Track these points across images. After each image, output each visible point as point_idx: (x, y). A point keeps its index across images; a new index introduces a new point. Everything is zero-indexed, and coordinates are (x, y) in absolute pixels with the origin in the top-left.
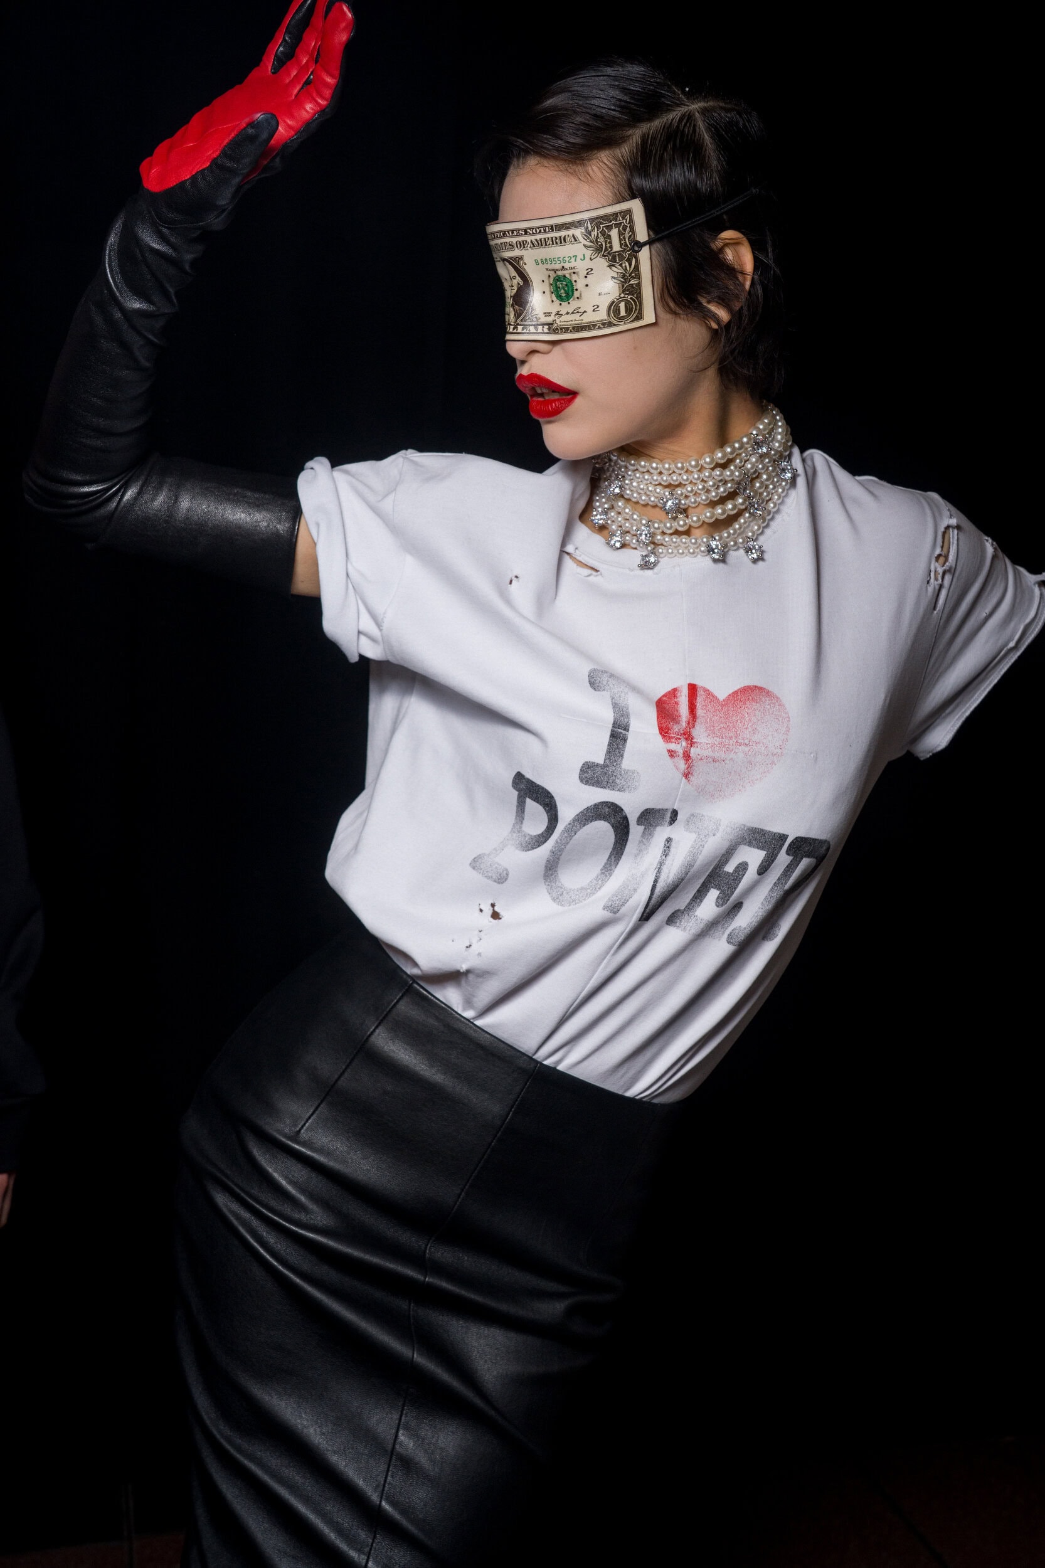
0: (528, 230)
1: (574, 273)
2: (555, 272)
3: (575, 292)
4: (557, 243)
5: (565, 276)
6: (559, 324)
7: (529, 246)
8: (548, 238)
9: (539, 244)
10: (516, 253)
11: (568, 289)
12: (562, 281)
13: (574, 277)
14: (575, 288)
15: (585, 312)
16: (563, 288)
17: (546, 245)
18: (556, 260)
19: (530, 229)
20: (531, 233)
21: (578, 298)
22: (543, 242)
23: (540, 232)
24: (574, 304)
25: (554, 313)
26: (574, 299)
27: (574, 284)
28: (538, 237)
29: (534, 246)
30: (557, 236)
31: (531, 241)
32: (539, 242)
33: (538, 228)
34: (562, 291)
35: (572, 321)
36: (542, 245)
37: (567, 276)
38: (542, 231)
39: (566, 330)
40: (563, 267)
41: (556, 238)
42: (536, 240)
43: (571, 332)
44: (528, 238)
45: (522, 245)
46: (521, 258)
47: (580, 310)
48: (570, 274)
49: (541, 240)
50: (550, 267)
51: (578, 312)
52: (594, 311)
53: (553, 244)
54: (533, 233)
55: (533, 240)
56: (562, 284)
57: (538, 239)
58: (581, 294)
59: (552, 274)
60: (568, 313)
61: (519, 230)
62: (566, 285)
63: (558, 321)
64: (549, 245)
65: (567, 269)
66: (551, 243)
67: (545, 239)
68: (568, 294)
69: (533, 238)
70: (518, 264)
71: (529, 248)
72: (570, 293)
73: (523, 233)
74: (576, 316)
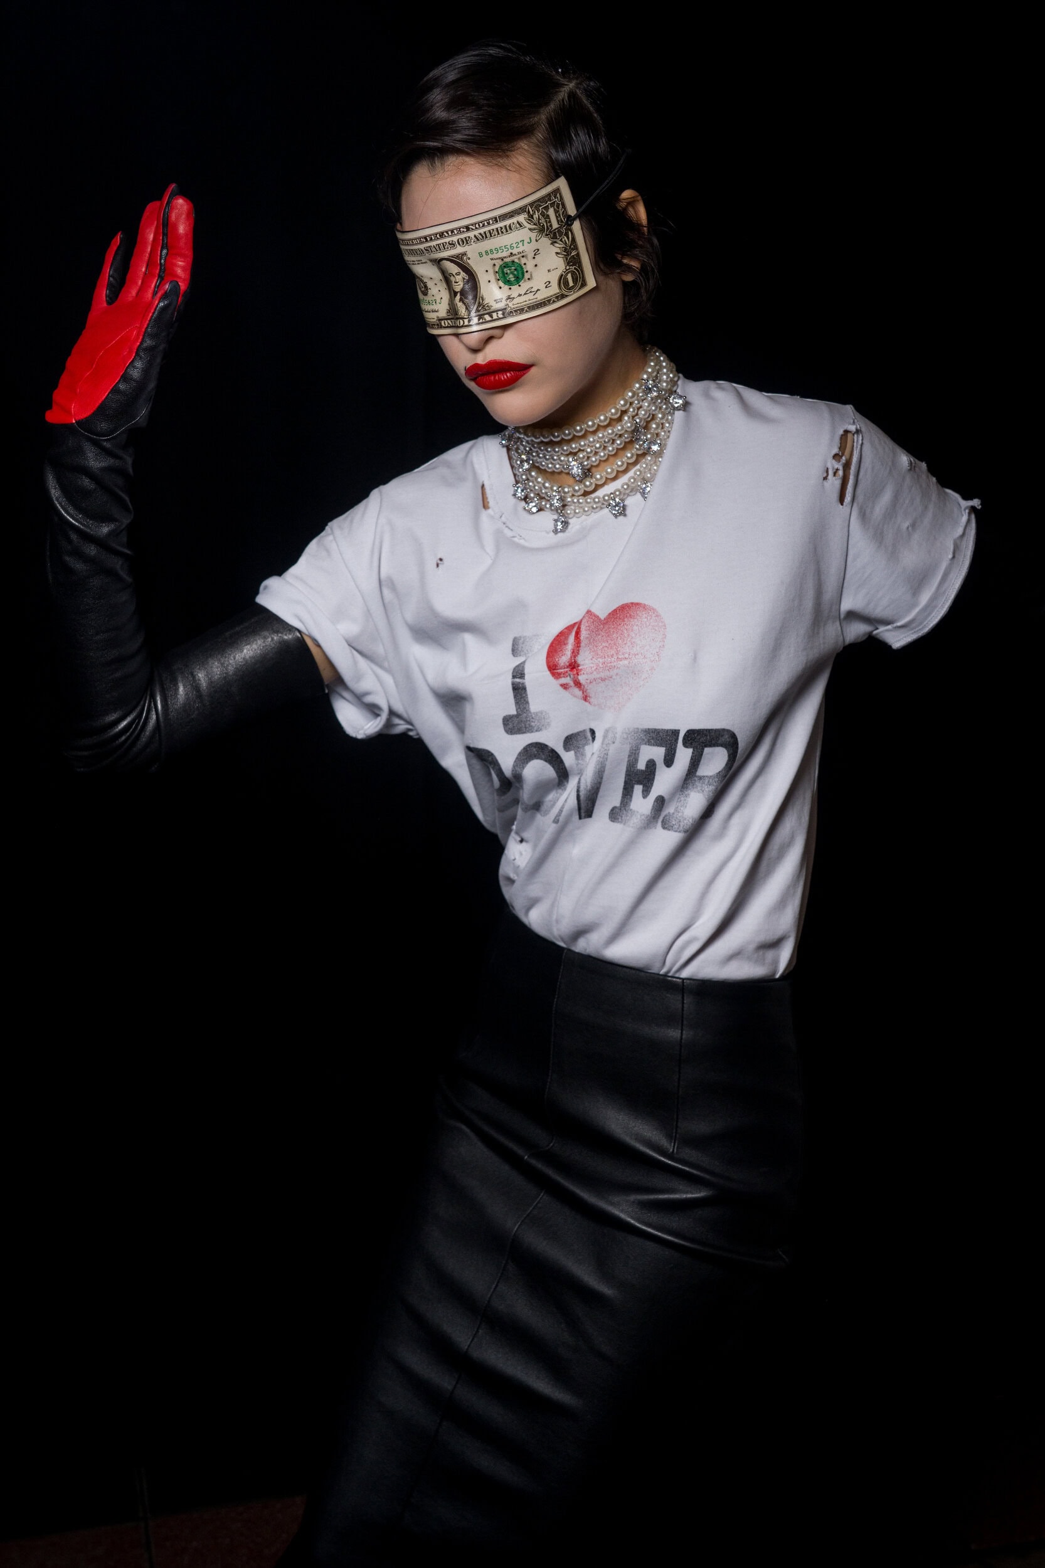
0: (470, 227)
1: (523, 257)
2: (502, 260)
3: (526, 274)
4: (502, 232)
5: (513, 262)
6: (513, 307)
7: (472, 241)
8: (493, 230)
9: (483, 237)
10: (459, 250)
11: (518, 273)
12: (510, 267)
13: (523, 261)
14: (525, 271)
15: (538, 290)
16: (512, 273)
17: (491, 236)
18: (503, 248)
19: (472, 225)
20: (474, 228)
21: (529, 279)
22: (488, 235)
23: (484, 225)
24: (525, 286)
25: (505, 298)
26: (525, 281)
27: (524, 266)
28: (482, 231)
29: (478, 240)
30: (502, 226)
31: (475, 236)
32: (484, 235)
33: (481, 222)
34: (511, 276)
35: (526, 301)
36: (486, 237)
37: (516, 260)
38: (486, 224)
39: (521, 311)
40: (511, 253)
41: (501, 228)
42: (480, 234)
43: (527, 311)
44: (471, 234)
45: (465, 242)
46: (464, 254)
47: (533, 290)
48: (519, 259)
49: (485, 233)
50: (495, 256)
51: (531, 292)
52: (546, 287)
53: (498, 234)
54: (476, 228)
55: (477, 234)
56: (510, 269)
57: (482, 233)
58: (531, 275)
59: (499, 263)
60: (520, 295)
61: (460, 229)
62: (515, 269)
63: (510, 304)
64: (495, 235)
65: (515, 255)
66: (497, 233)
67: (489, 231)
68: (518, 278)
69: (476, 233)
70: (462, 259)
71: (472, 243)
72: (520, 276)
73: (465, 230)
74: (530, 296)
